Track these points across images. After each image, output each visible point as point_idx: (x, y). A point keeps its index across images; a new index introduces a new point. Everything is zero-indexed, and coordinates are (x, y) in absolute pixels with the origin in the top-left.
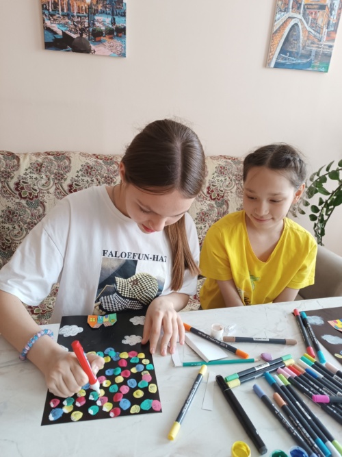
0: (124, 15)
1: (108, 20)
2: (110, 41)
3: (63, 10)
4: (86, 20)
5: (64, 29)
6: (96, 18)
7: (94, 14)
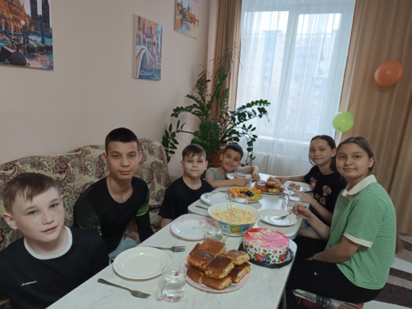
0: (51, 37)
1: (39, 40)
2: (41, 56)
4: (22, 38)
5: (2, 44)
6: (30, 37)
7: (28, 34)
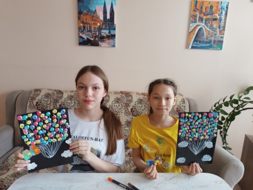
0: (115, 29)
1: (107, 32)
3: (87, 29)
4: (98, 32)
5: (87, 37)
7: (101, 30)
